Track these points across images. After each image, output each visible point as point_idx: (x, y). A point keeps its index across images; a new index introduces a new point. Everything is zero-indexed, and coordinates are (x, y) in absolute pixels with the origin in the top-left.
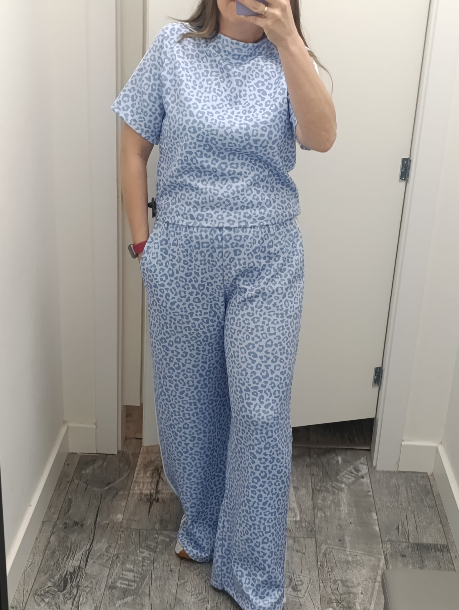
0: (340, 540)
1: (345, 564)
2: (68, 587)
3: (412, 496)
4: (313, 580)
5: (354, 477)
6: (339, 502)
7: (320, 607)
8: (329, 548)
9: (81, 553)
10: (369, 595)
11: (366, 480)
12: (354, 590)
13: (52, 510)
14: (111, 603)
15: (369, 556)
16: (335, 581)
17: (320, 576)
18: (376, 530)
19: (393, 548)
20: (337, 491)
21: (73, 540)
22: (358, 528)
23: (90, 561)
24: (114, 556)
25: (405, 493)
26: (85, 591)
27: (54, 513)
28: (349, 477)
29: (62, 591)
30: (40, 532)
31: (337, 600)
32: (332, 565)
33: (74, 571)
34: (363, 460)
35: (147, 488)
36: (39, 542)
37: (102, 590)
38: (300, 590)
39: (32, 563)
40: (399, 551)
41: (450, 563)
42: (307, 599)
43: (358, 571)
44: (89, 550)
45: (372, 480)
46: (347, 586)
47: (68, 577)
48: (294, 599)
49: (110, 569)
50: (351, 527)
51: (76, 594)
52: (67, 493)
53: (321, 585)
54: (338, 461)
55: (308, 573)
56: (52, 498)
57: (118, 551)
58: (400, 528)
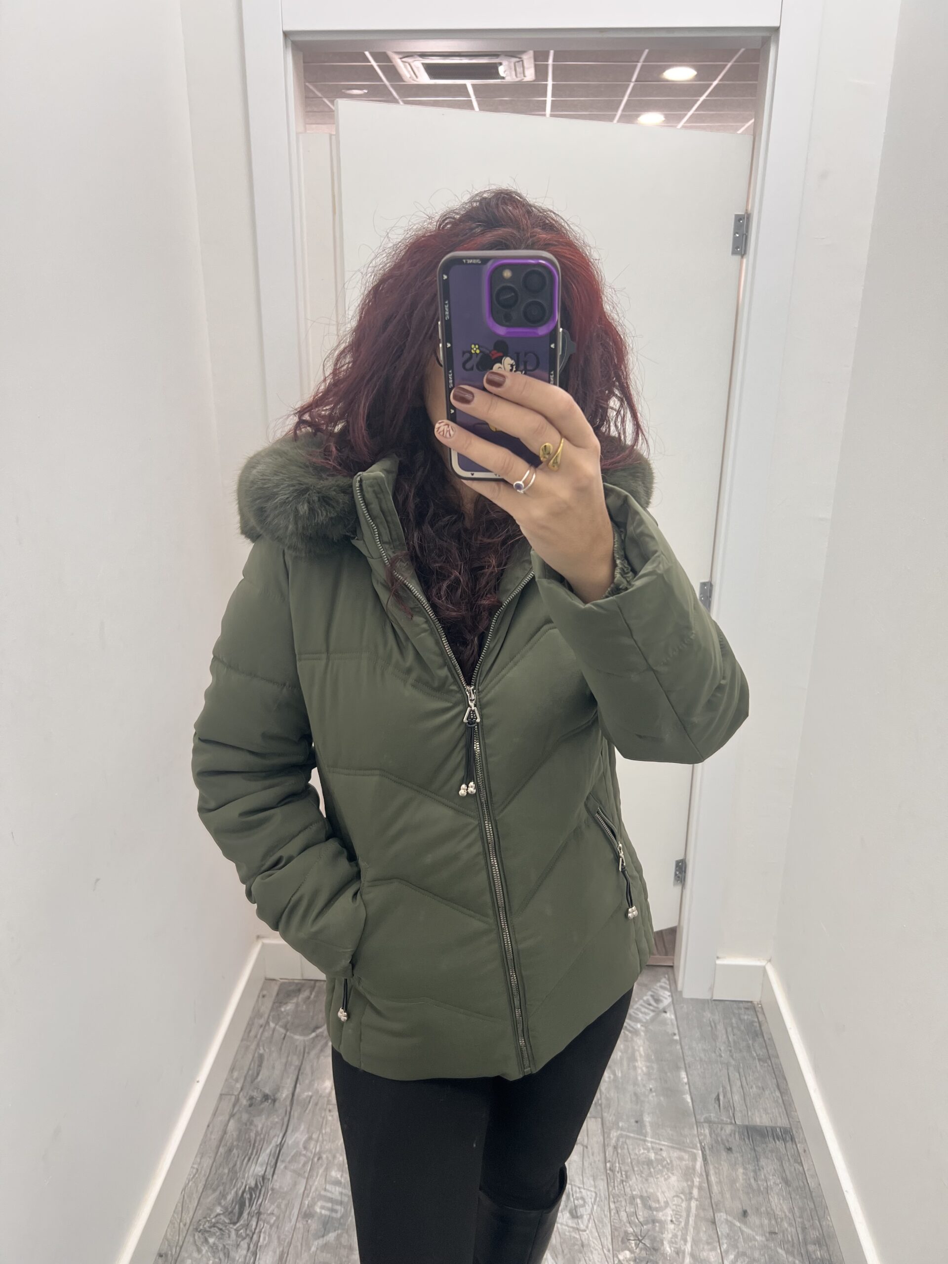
0: (637, 1122)
1: (645, 1167)
2: (245, 1215)
3: (734, 1042)
4: (600, 1197)
5: (653, 1011)
6: (633, 1055)
7: (611, 1247)
8: (621, 1136)
9: (268, 1151)
10: (683, 1224)
11: (670, 1016)
12: (660, 1216)
13: (235, 1074)
14: (304, 1244)
15: (680, 1149)
16: (633, 1198)
17: (610, 1189)
18: (688, 1103)
19: (713, 1135)
21: (259, 1129)
22: (662, 1098)
23: (281, 1166)
24: (314, 1157)
25: (725, 1036)
26: (268, 1223)
27: (237, 1080)
28: (646, 1011)
29: (235, 1224)
30: (214, 1114)
31: (636, 1236)
32: (627, 1168)
33: (256, 1185)
34: (664, 982)
36: (211, 1133)
37: (294, 1220)
38: (581, 1217)
39: (197, 1170)
40: (722, 1140)
41: (796, 1161)
42: (591, 1232)
43: (666, 1180)
44: (281, 1146)
45: (678, 1014)
46: (650, 1208)
47: (247, 1196)
48: (573, 1234)
49: (308, 1179)
50: (652, 1097)
51: (255, 1229)
52: (258, 1045)
53: (612, 1206)
55: (592, 1183)
56: (237, 1053)
57: (321, 1146)
58: (721, 1098)
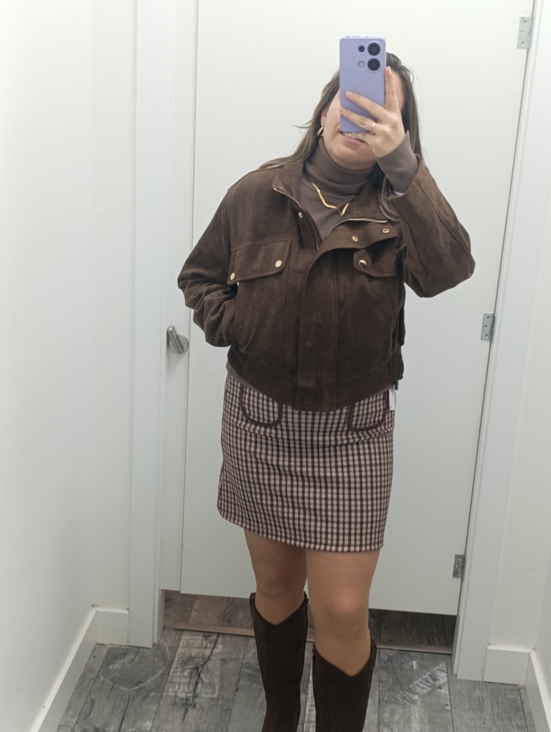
20: (408, 703)
35: (183, 691)
54: (412, 666)
